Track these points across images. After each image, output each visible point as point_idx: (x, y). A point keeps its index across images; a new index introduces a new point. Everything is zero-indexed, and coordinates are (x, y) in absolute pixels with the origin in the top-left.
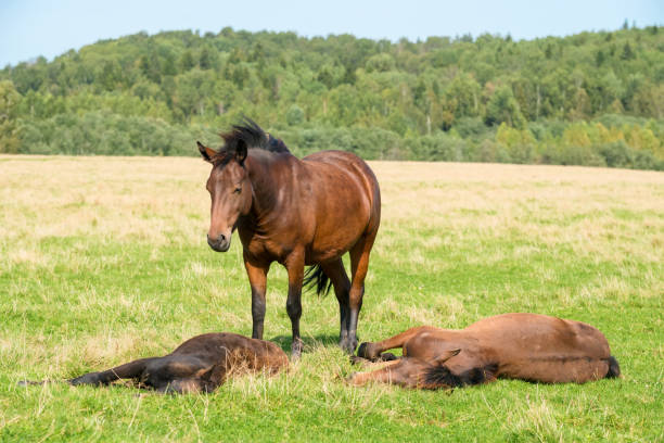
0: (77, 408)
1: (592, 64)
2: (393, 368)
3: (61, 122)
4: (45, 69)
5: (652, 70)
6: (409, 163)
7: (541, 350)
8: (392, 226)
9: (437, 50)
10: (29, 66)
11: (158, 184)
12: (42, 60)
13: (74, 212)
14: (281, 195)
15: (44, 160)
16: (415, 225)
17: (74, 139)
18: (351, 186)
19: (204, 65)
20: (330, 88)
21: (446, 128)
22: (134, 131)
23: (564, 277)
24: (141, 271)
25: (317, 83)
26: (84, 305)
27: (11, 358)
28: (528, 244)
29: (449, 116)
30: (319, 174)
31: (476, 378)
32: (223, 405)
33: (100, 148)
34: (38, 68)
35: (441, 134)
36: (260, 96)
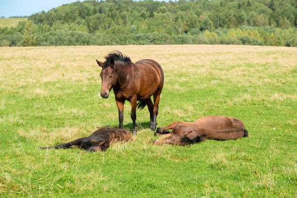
0: (58, 159)
1: (236, 8)
2: (169, 138)
3: (51, 34)
4: (44, 16)
5: (257, 9)
6: (174, 45)
7: (221, 129)
8: (168, 72)
9: (182, 5)
10: (39, 14)
11: (85, 57)
12: (43, 12)
13: (56, 70)
14: (128, 77)
15: (45, 48)
16: (176, 72)
17: (56, 40)
18: (153, 72)
19: (100, 12)
20: (145, 19)
21: (186, 32)
22: (77, 36)
23: (228, 92)
24: (80, 96)
25: (140, 18)
26: (60, 112)
27: (35, 138)
28: (216, 79)
29: (187, 28)
30: (141, 69)
31: (198, 140)
32: (109, 155)
33: (65, 43)
34: (42, 15)
35: (185, 35)
36: (120, 23)
